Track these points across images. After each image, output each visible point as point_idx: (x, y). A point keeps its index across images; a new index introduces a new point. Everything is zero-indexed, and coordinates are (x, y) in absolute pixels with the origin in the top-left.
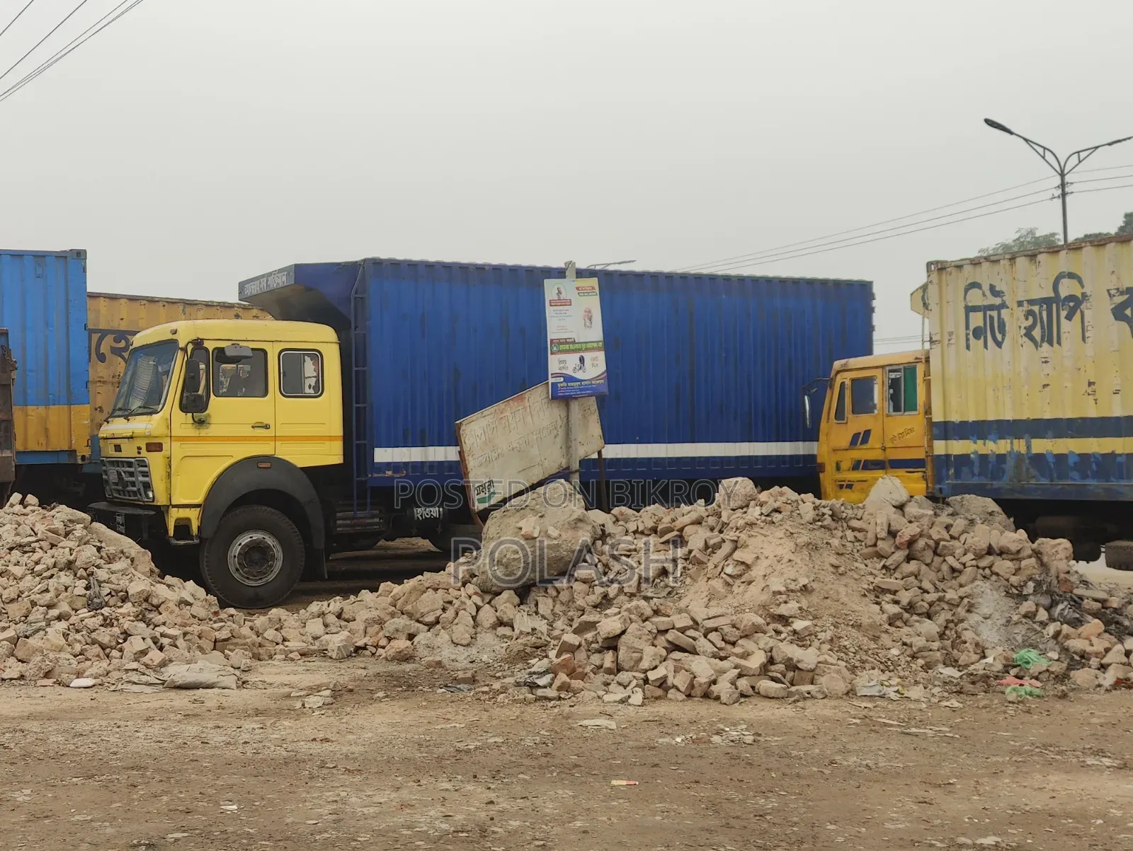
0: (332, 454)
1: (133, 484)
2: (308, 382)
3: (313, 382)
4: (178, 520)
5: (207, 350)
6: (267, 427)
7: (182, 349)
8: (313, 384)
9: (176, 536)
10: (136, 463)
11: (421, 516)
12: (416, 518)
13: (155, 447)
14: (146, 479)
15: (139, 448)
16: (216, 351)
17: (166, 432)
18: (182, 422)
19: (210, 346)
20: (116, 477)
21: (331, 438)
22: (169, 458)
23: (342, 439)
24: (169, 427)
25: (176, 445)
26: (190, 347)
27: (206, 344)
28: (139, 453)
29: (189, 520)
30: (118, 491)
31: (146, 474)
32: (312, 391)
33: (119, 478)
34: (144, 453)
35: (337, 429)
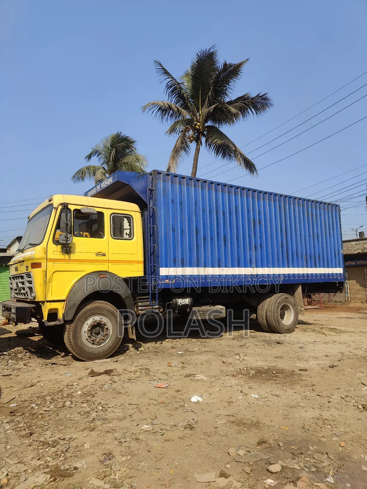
0: (137, 271)
1: (24, 289)
2: (125, 231)
3: (128, 231)
4: (50, 310)
5: (70, 210)
6: (104, 255)
7: (55, 208)
8: (128, 233)
9: (49, 320)
10: (26, 276)
11: (181, 303)
12: (178, 305)
13: (36, 265)
14: (30, 285)
15: (27, 267)
16: (75, 212)
17: (44, 256)
18: (55, 251)
19: (72, 208)
20: (16, 285)
21: (138, 262)
22: (46, 272)
23: (143, 262)
24: (46, 253)
25: (50, 264)
26: (60, 207)
27: (70, 206)
28: (27, 270)
29: (57, 309)
30: (17, 294)
31: (30, 282)
32: (127, 236)
33: (17, 286)
34: (30, 269)
35: (140, 257)
